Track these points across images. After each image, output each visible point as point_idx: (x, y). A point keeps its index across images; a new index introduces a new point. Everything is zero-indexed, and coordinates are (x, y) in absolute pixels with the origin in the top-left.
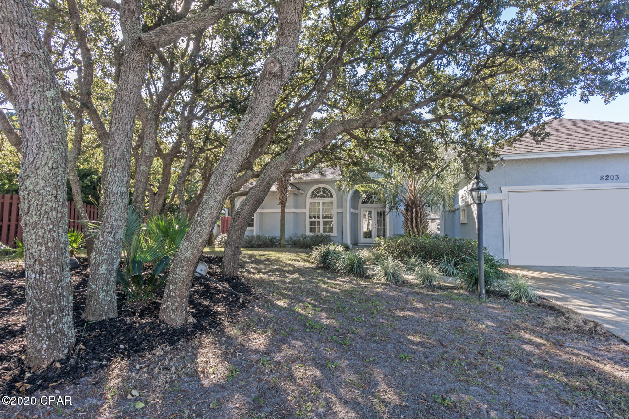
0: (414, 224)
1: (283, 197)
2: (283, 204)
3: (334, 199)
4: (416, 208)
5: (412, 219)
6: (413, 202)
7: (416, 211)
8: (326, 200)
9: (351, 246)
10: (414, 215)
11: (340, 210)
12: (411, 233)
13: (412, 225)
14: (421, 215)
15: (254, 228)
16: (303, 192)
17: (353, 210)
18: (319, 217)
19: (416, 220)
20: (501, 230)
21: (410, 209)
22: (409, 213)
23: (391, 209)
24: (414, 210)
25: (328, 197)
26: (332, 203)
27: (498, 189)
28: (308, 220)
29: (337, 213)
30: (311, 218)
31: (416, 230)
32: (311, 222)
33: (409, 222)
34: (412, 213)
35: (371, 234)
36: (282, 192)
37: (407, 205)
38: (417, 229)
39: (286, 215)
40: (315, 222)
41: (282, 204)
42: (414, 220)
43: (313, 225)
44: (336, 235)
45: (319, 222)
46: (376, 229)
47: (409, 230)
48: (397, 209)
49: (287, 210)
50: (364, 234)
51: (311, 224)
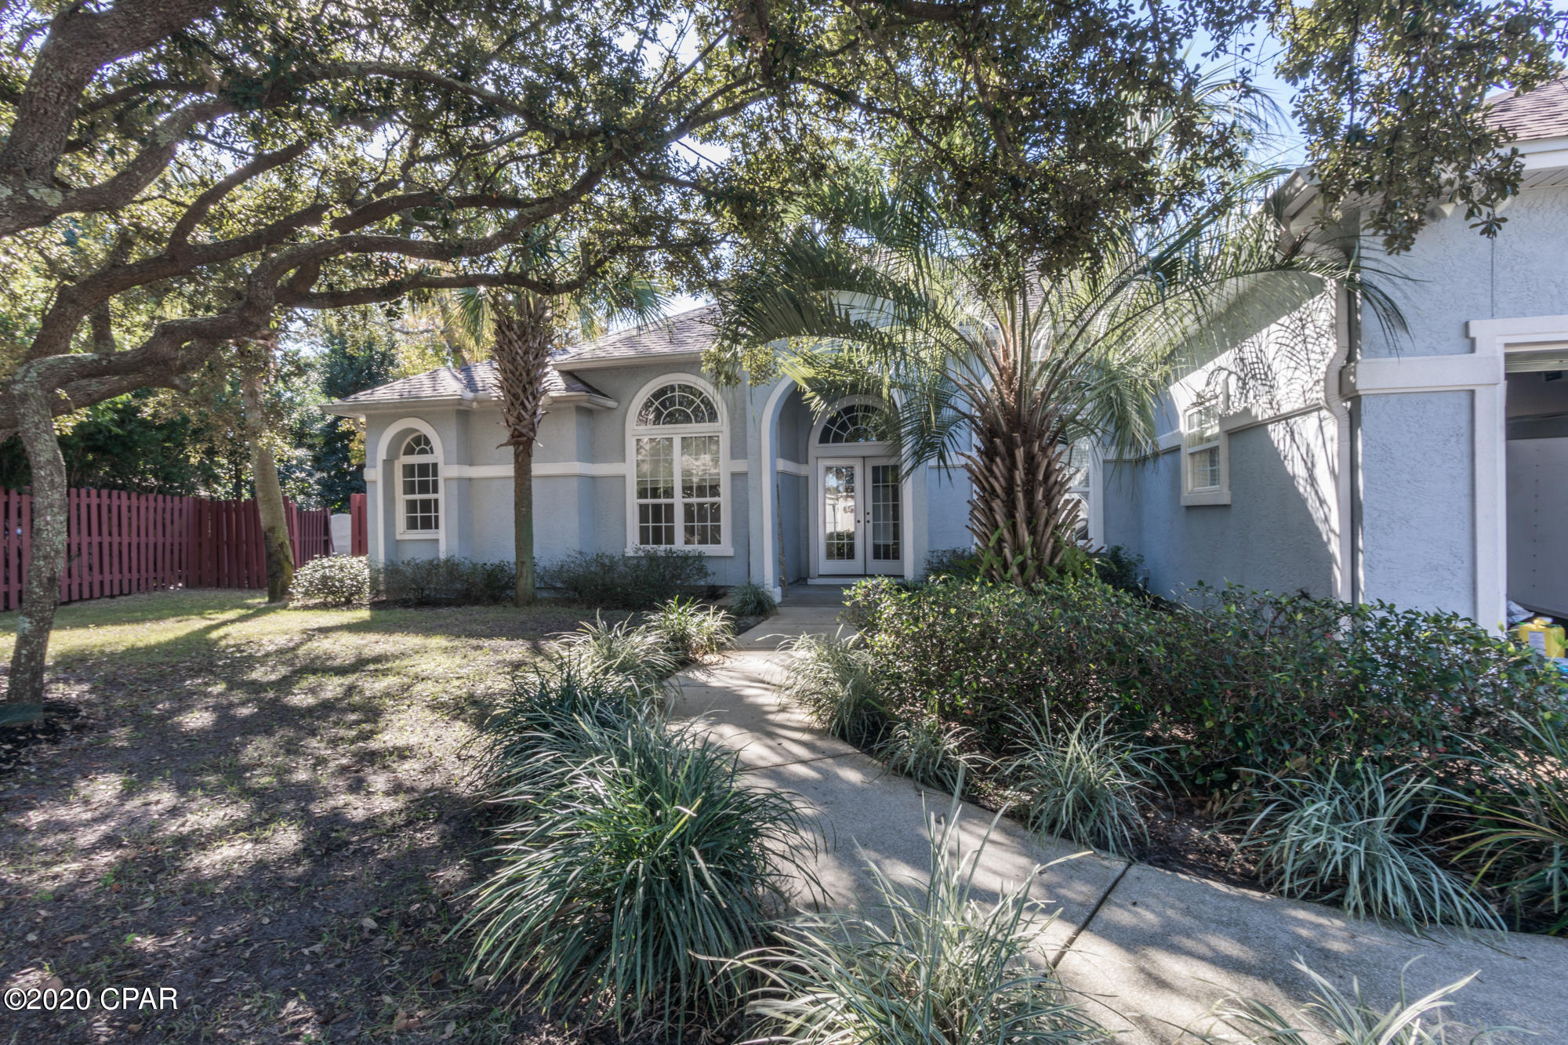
0: (1020, 516)
1: (520, 418)
2: (522, 444)
3: (722, 427)
4: (1027, 442)
5: (1010, 490)
6: (1015, 419)
7: (1030, 458)
8: (694, 429)
9: (776, 595)
10: (1019, 475)
11: (740, 466)
12: (1007, 552)
13: (1010, 515)
14: (1047, 476)
15: (441, 534)
16: (611, 403)
17: (783, 465)
18: (669, 493)
19: (1029, 494)
20: (1465, 537)
21: (1002, 448)
22: (999, 467)
23: (919, 456)
24: (1020, 453)
25: (700, 419)
26: (712, 440)
27: (1455, 332)
28: (633, 502)
29: (734, 475)
30: (642, 494)
31: (1026, 538)
32: (643, 509)
33: (997, 505)
34: (1012, 467)
35: (851, 547)
36: (516, 396)
37: (989, 433)
38: (1033, 532)
39: (535, 486)
40: (657, 507)
41: (516, 444)
42: (1020, 495)
43: (655, 523)
44: (730, 552)
45: (670, 508)
46: (870, 527)
47: (1000, 540)
48: (942, 457)
49: (538, 469)
50: (829, 546)
51: (643, 517)
